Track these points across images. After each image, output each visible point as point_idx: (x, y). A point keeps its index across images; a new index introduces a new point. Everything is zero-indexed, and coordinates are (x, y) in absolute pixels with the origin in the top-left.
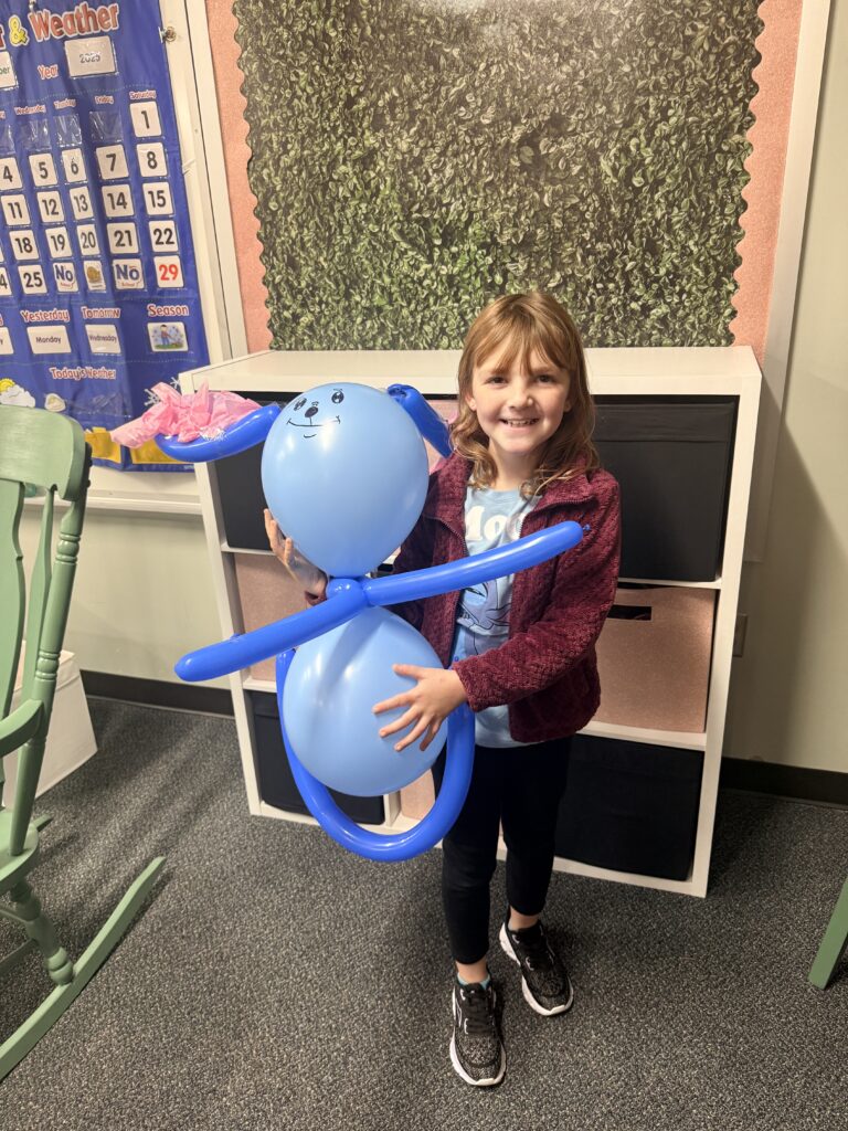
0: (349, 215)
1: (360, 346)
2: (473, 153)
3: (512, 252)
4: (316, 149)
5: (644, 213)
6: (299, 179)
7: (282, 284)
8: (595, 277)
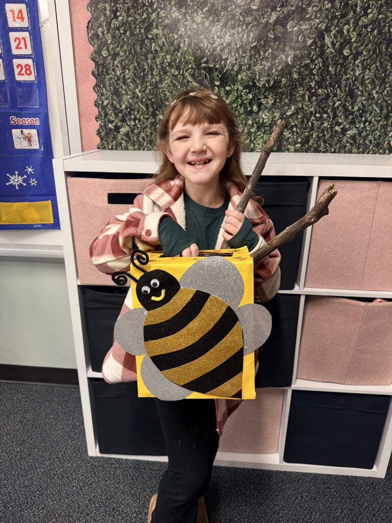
0: (158, 62)
2: (244, 27)
3: (265, 92)
4: (138, 17)
5: (348, 72)
6: (124, 36)
7: (109, 106)
8: (316, 110)
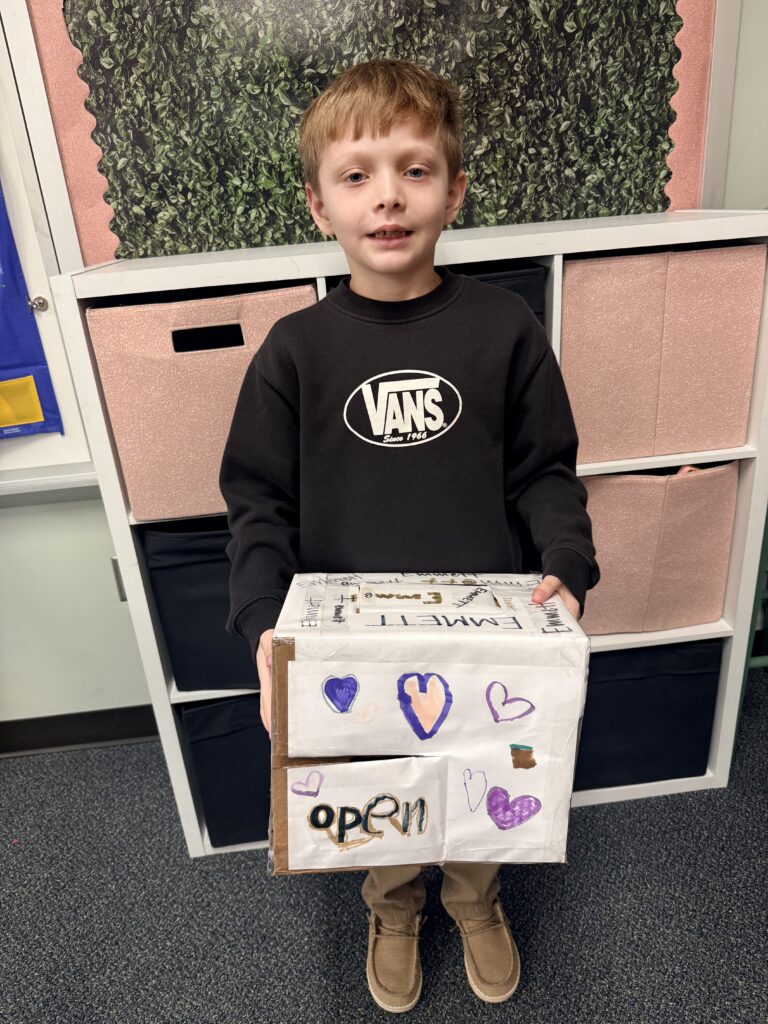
1: (243, 244)
6: (143, 24)
7: (128, 169)
8: (526, 141)
